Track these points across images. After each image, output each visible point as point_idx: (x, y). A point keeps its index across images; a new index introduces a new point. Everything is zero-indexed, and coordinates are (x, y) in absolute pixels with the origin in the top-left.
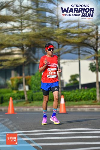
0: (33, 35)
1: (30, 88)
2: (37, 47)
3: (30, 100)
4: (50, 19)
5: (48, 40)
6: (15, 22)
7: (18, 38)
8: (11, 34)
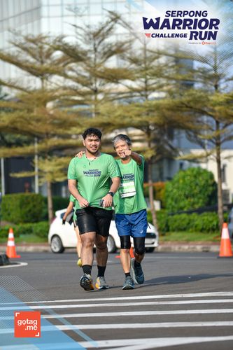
0: (169, 104)
1: (162, 207)
2: (174, 127)
3: (163, 230)
4: (200, 74)
5: (197, 115)
6: (133, 80)
7: (139, 111)
8: (127, 104)
